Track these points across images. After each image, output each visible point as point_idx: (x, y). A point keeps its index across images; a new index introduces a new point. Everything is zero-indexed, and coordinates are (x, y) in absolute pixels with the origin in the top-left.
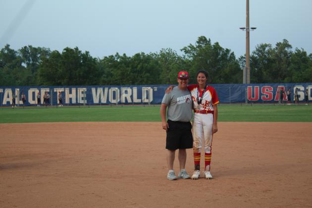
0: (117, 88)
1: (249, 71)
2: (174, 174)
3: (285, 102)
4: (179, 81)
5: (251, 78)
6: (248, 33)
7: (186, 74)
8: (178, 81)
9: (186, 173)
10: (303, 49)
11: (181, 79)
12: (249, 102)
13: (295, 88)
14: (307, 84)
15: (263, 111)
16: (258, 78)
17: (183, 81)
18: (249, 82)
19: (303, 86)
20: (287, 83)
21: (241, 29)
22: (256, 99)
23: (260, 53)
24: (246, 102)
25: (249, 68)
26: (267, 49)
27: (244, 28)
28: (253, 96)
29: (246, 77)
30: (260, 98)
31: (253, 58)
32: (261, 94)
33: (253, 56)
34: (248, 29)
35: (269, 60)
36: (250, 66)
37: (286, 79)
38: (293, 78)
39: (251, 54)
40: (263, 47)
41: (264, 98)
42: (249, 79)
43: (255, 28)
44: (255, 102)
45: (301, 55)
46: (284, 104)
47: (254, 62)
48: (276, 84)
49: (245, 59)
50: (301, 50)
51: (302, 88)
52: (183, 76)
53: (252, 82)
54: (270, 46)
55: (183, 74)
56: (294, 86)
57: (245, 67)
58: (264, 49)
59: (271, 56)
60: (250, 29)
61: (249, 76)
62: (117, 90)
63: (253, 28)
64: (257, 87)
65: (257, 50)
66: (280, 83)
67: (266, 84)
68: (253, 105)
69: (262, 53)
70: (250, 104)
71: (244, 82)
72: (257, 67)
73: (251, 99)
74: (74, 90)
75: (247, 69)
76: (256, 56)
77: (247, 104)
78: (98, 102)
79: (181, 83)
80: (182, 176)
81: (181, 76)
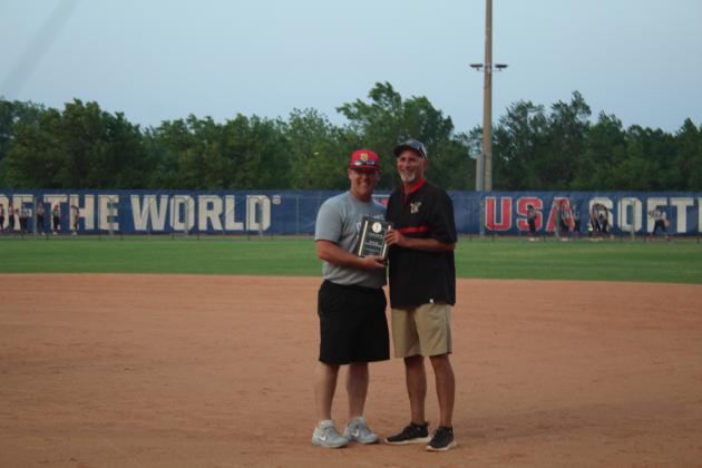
0: (187, 197)
1: (489, 162)
2: (335, 430)
4: (353, 176)
5: (493, 179)
6: (488, 77)
8: (351, 177)
9: (366, 428)
10: (613, 116)
11: (359, 170)
12: (488, 233)
13: (592, 203)
14: (620, 193)
15: (519, 253)
16: (510, 178)
17: (364, 177)
18: (488, 187)
19: (610, 198)
20: (574, 190)
21: (473, 66)
22: (504, 226)
23: (516, 123)
24: (482, 233)
25: (489, 154)
26: (531, 115)
27: (481, 66)
28: (498, 220)
29: (483, 177)
30: (514, 221)
31: (500, 133)
32: (515, 215)
33: (501, 129)
34: (488, 68)
35: (535, 138)
36: (493, 153)
37: (575, 183)
38: (595, 179)
39: (496, 123)
40: (523, 108)
41: (522, 223)
42: (488, 180)
43: (504, 66)
44: (501, 234)
45: (609, 128)
47: (501, 142)
48: (550, 194)
49: (480, 136)
50: (611, 118)
51: (609, 204)
52: (365, 164)
53: (498, 187)
54: (540, 108)
55: (364, 156)
56: (589, 200)
57: (481, 153)
58: (525, 114)
59: (540, 130)
60: (494, 68)
61: (488, 173)
62: (188, 201)
63: (500, 66)
64: (507, 199)
65: (511, 115)
66: (558, 190)
67: (528, 193)
68: (499, 239)
69: (520, 123)
70: (490, 239)
71: (478, 187)
72: (509, 155)
73: (493, 226)
74: (89, 200)
75: (485, 157)
76: (507, 128)
77: (483, 237)
78: (144, 228)
79: (359, 182)
80: (357, 435)
81: (358, 164)
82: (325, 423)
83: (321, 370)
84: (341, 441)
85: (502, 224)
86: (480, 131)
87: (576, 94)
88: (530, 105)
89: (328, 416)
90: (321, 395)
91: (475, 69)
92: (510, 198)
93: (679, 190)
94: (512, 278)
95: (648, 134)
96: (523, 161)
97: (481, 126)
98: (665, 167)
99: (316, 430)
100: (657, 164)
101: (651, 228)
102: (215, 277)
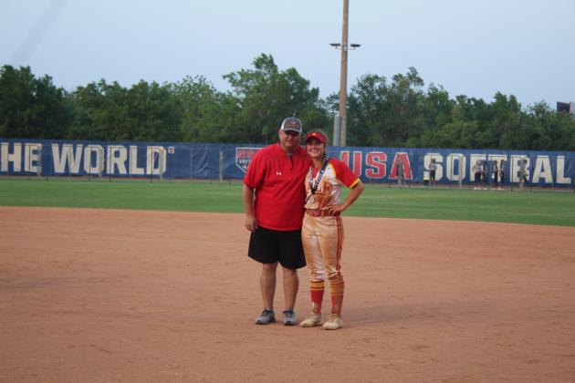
1: (344, 123)
3: (409, 182)
5: (347, 136)
6: (345, 54)
10: (442, 87)
13: (426, 157)
14: (448, 150)
16: (359, 138)
18: (343, 143)
19: (442, 154)
20: (411, 147)
21: (333, 45)
23: (365, 92)
25: (345, 117)
26: (377, 85)
27: (336, 45)
29: (339, 134)
30: (363, 171)
31: (352, 101)
32: (365, 166)
33: (351, 95)
34: (344, 47)
35: (377, 104)
36: (348, 115)
37: (409, 142)
38: (424, 138)
39: (349, 91)
40: (371, 80)
41: (370, 173)
42: (343, 138)
43: (358, 46)
45: (438, 98)
46: (406, 186)
47: (352, 107)
48: (393, 149)
49: (337, 101)
50: (439, 89)
51: (439, 158)
53: (349, 144)
54: (383, 80)
56: (424, 154)
58: (372, 84)
59: (383, 97)
60: (349, 46)
61: (343, 132)
62: (100, 151)
63: (354, 46)
64: (358, 152)
65: (360, 85)
66: (398, 147)
67: (374, 148)
69: (368, 92)
71: (335, 143)
72: (359, 117)
74: (17, 147)
75: (341, 118)
76: (357, 96)
86: (335, 97)
87: (412, 69)
88: (376, 77)
91: (334, 47)
92: (360, 152)
93: (493, 148)
95: (472, 103)
96: (370, 122)
97: (337, 93)
98: (482, 129)
100: (475, 124)
101: (472, 178)
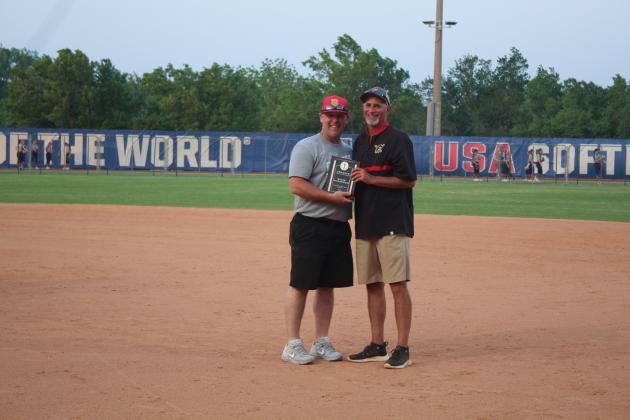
0: (167, 137)
1: (438, 110)
2: (303, 349)
4: (324, 119)
5: (442, 125)
6: (439, 33)
7: (340, 103)
8: (322, 121)
9: (330, 347)
10: (552, 69)
11: (330, 114)
12: (437, 173)
14: (555, 140)
15: (464, 192)
16: (457, 124)
17: (334, 120)
18: (438, 132)
19: (548, 144)
20: (514, 136)
21: (425, 23)
22: (452, 167)
23: (463, 75)
24: (431, 173)
25: (439, 103)
27: (432, 23)
28: (446, 163)
29: (433, 122)
30: (460, 163)
31: (449, 84)
32: (461, 158)
33: (449, 80)
34: (439, 25)
35: (480, 89)
36: (442, 101)
37: (515, 130)
38: (532, 126)
39: (445, 74)
40: (470, 62)
41: (467, 165)
42: (438, 126)
43: (454, 24)
44: (448, 174)
45: (547, 81)
47: (450, 92)
48: (492, 139)
49: (431, 86)
50: (549, 72)
51: (546, 149)
52: (335, 109)
53: (445, 132)
55: (335, 102)
56: (529, 144)
57: (430, 101)
58: (471, 67)
60: (444, 25)
61: (438, 120)
62: (167, 141)
63: (450, 23)
64: (454, 144)
65: (458, 68)
66: (499, 136)
67: (473, 138)
68: (445, 179)
69: (468, 75)
70: (438, 179)
71: (428, 132)
72: (456, 103)
73: (442, 168)
74: (79, 138)
75: (435, 105)
76: (455, 79)
77: (432, 178)
78: (128, 164)
79: (329, 125)
80: (322, 353)
81: (328, 108)
82: (294, 342)
83: (291, 294)
84: (308, 358)
85: (449, 165)
86: (431, 81)
87: (514, 50)
88: (476, 58)
89: (297, 335)
90: (291, 316)
91: (427, 25)
92: (457, 142)
93: (608, 137)
94: (459, 214)
95: (582, 86)
96: (469, 109)
97: (432, 77)
98: (597, 117)
99: (286, 348)
100: (589, 114)
101: (583, 170)
102: (192, 209)
